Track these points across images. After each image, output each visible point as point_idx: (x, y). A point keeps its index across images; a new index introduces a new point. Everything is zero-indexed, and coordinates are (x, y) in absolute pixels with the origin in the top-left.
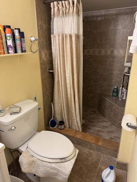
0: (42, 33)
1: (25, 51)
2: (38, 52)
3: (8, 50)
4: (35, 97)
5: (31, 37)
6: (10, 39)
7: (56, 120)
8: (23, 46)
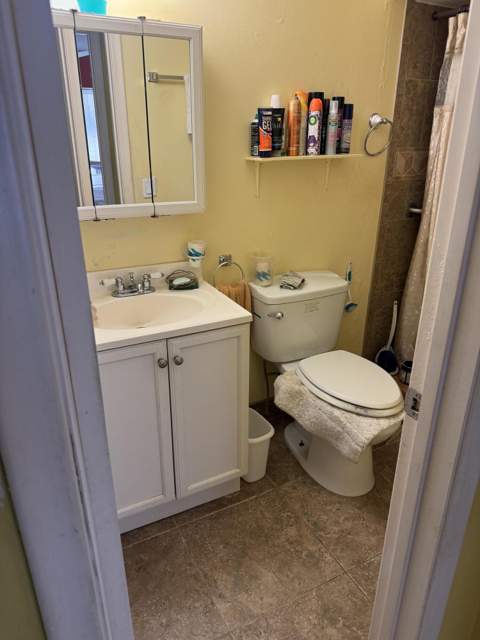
0: (410, 103)
1: (347, 151)
2: (386, 153)
3: (307, 147)
4: (350, 273)
5: (374, 114)
6: (315, 123)
7: (400, 355)
8: (345, 137)
